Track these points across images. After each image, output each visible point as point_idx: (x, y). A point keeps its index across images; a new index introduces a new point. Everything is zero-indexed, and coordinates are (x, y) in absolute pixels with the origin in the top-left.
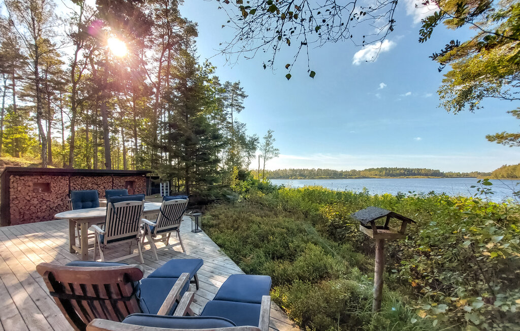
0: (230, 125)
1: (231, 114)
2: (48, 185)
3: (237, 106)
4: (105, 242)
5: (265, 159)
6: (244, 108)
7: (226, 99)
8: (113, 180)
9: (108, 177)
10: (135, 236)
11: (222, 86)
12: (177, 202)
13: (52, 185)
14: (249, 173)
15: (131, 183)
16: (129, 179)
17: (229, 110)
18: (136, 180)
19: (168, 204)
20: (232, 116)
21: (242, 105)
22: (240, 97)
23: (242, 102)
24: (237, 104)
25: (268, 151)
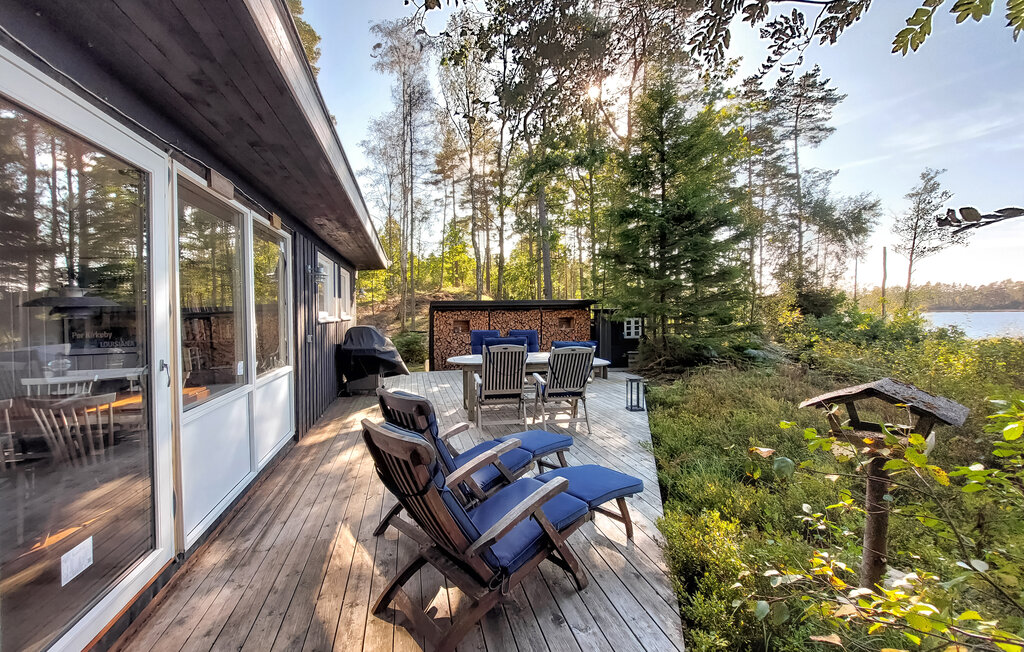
0: (791, 182)
1: (795, 154)
2: (467, 322)
3: (812, 129)
4: (483, 397)
5: (914, 252)
6: (831, 130)
7: (778, 122)
8: (542, 316)
9: (536, 311)
10: (518, 396)
11: (768, 95)
12: (573, 350)
13: (471, 323)
14: (842, 297)
15: (568, 321)
16: (564, 314)
17: (789, 144)
18: (575, 316)
19: (560, 353)
20: (797, 159)
21: (828, 125)
22: (819, 106)
23: (827, 116)
24: (812, 126)
25: (924, 231)
